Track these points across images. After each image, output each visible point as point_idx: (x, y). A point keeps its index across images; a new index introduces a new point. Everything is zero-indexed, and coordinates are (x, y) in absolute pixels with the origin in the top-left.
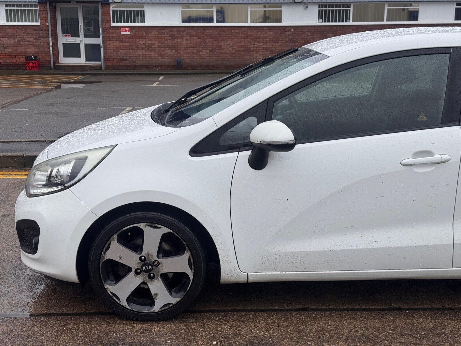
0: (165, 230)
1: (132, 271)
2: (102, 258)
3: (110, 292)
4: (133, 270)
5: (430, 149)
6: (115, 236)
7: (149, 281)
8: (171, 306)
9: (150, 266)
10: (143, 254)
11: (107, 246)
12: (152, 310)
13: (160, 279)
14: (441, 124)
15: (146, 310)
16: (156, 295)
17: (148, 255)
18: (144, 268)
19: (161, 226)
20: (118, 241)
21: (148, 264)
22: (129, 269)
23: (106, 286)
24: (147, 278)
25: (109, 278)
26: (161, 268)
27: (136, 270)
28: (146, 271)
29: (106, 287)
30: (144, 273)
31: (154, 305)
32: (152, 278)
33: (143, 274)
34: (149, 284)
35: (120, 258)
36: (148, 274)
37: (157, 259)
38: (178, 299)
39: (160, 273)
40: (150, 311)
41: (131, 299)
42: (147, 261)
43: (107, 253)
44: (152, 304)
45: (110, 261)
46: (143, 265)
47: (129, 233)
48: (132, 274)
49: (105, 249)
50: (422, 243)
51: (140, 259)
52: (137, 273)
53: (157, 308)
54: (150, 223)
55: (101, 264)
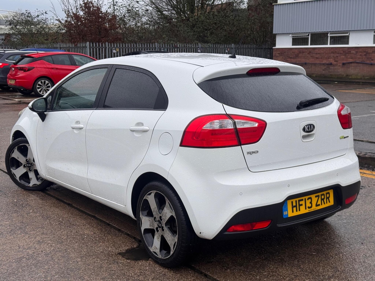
1: (22, 165)
2: (10, 156)
3: (13, 173)
4: (23, 165)
6: (16, 147)
8: (37, 185)
10: (27, 159)
12: (29, 185)
13: (33, 172)
15: (27, 184)
16: (31, 178)
17: (30, 159)
18: (27, 165)
20: (17, 150)
21: (29, 164)
23: (11, 169)
24: (28, 170)
25: (13, 166)
26: (34, 167)
27: (24, 165)
28: (28, 167)
32: (30, 170)
33: (27, 168)
34: (29, 173)
35: (18, 158)
36: (29, 168)
37: (33, 162)
39: (34, 169)
41: (21, 178)
42: (29, 162)
43: (13, 154)
44: (29, 183)
45: (13, 158)
47: (22, 147)
48: (22, 167)
49: (12, 152)
51: (26, 160)
52: (24, 166)
53: (31, 185)
55: (10, 159)
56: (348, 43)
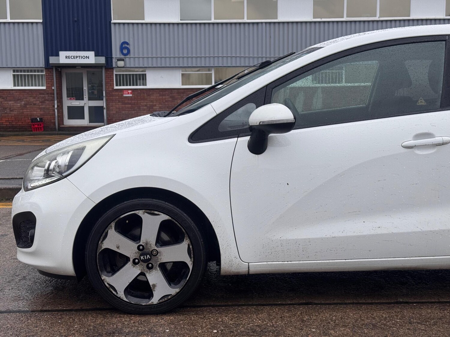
0: (164, 217)
1: (129, 261)
2: (99, 247)
3: (108, 283)
4: (131, 260)
5: (431, 131)
6: (113, 224)
7: (147, 272)
8: (170, 297)
9: (148, 256)
10: (141, 243)
11: (104, 234)
12: (150, 302)
13: (158, 269)
14: (441, 107)
15: (144, 302)
16: (154, 286)
17: (147, 244)
18: (142, 258)
19: (160, 213)
20: (115, 229)
21: (146, 254)
22: (127, 259)
23: (104, 277)
24: (145, 268)
26: (160, 257)
27: (134, 260)
28: (144, 261)
29: (103, 278)
30: (142, 263)
31: (153, 297)
32: (150, 268)
33: (141, 264)
34: (147, 275)
35: (118, 247)
36: (146, 264)
37: (156, 248)
38: (178, 290)
39: (158, 263)
40: (148, 304)
41: (129, 290)
42: (145, 250)
43: (105, 242)
45: (107, 250)
46: (141, 255)
47: (127, 221)
48: (129, 265)
49: (102, 238)
50: (426, 228)
51: (138, 248)
52: (135, 263)
53: (155, 300)
54: (148, 210)
55: (98, 254)
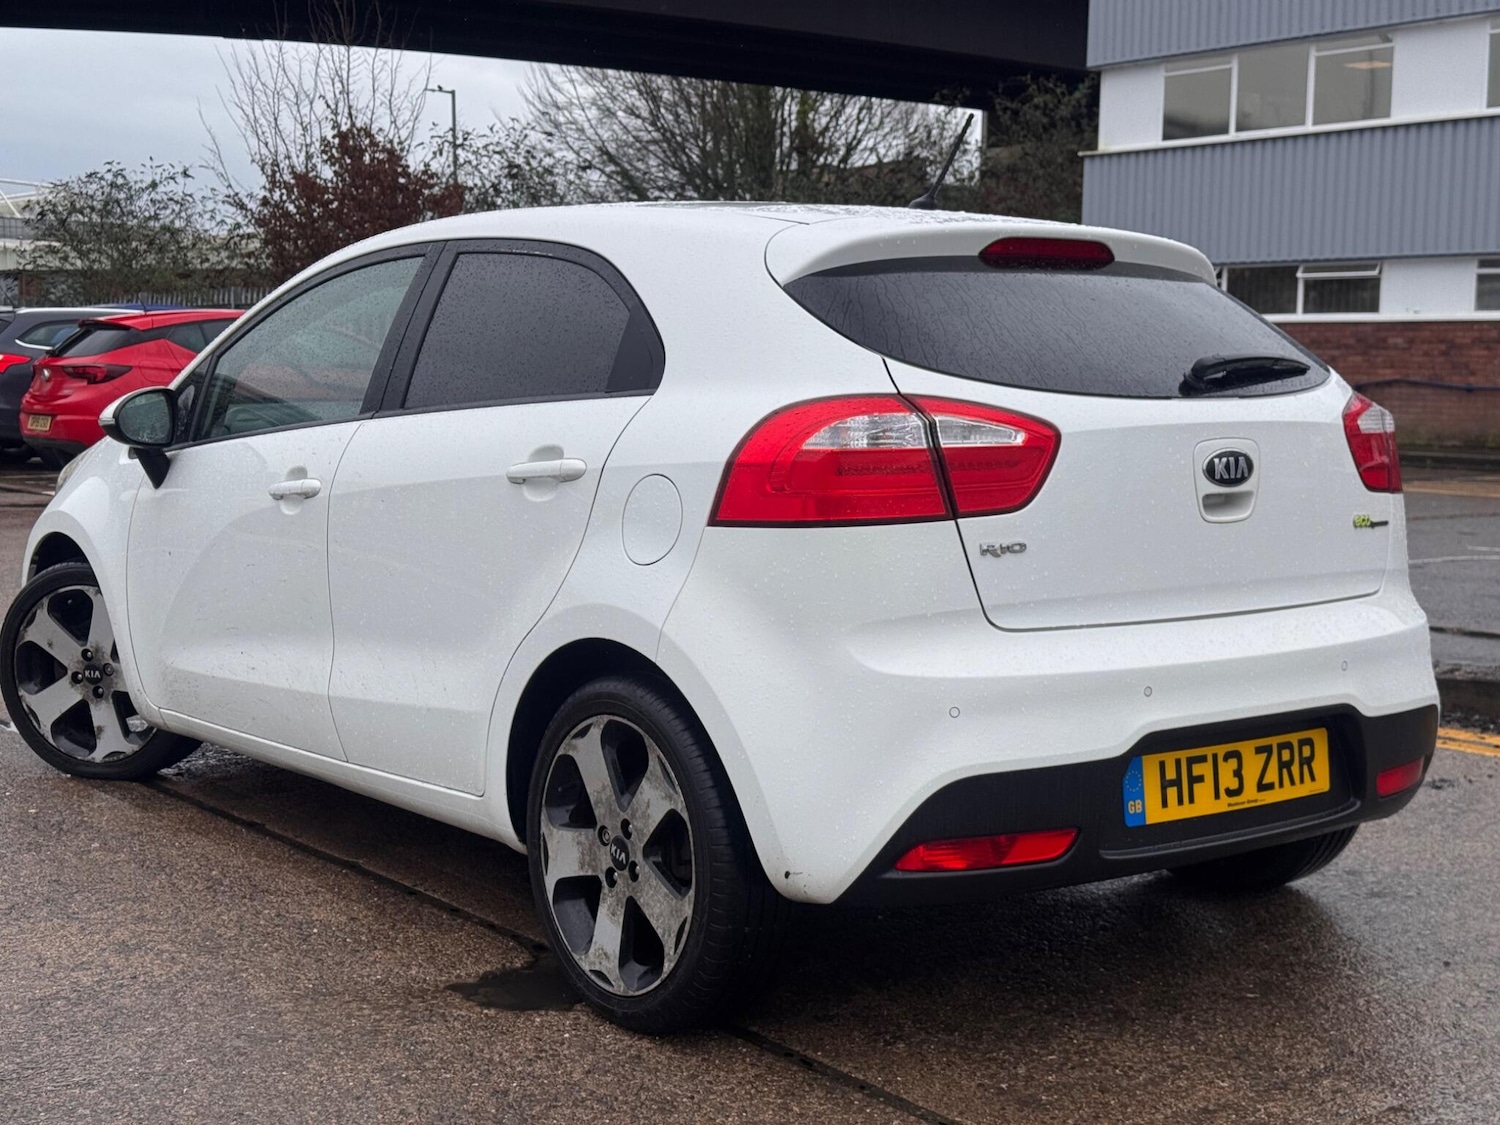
1: (66, 673)
2: (20, 637)
3: (27, 706)
4: (70, 673)
6: (45, 601)
7: (92, 700)
8: (122, 756)
9: (97, 673)
10: (88, 647)
11: (30, 615)
12: (90, 758)
13: (111, 701)
15: (81, 754)
16: (100, 729)
17: (97, 650)
18: (87, 673)
20: (49, 612)
21: (93, 668)
22: (64, 670)
23: (22, 692)
24: (91, 694)
25: (30, 680)
26: (115, 680)
27: (75, 676)
29: (20, 694)
30: (87, 683)
31: (95, 749)
32: (98, 696)
33: (85, 685)
34: (92, 707)
35: (50, 645)
36: (93, 687)
37: (111, 662)
38: (136, 748)
39: (112, 690)
40: (86, 759)
41: (59, 726)
42: (93, 661)
43: (30, 629)
44: (92, 748)
45: (32, 647)
46: (87, 668)
47: (70, 601)
48: (64, 683)
49: (26, 620)
51: (85, 653)
52: (75, 680)
53: (98, 755)
55: (17, 648)
56: (1374, 307)
